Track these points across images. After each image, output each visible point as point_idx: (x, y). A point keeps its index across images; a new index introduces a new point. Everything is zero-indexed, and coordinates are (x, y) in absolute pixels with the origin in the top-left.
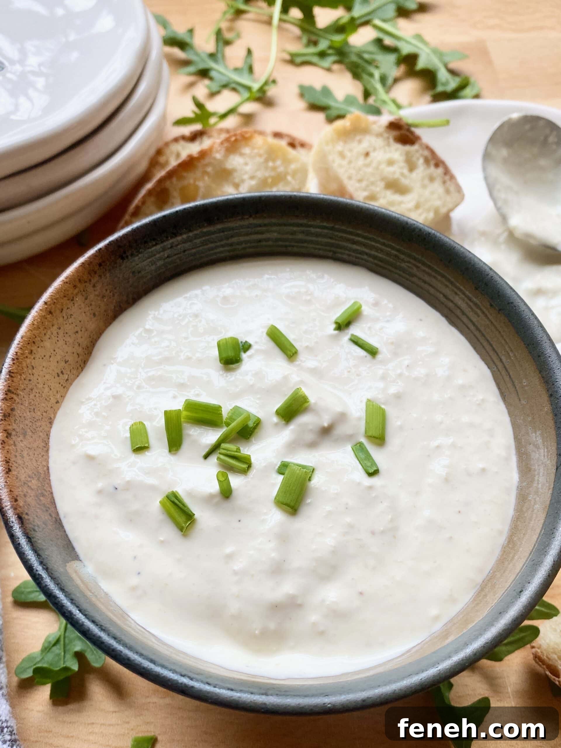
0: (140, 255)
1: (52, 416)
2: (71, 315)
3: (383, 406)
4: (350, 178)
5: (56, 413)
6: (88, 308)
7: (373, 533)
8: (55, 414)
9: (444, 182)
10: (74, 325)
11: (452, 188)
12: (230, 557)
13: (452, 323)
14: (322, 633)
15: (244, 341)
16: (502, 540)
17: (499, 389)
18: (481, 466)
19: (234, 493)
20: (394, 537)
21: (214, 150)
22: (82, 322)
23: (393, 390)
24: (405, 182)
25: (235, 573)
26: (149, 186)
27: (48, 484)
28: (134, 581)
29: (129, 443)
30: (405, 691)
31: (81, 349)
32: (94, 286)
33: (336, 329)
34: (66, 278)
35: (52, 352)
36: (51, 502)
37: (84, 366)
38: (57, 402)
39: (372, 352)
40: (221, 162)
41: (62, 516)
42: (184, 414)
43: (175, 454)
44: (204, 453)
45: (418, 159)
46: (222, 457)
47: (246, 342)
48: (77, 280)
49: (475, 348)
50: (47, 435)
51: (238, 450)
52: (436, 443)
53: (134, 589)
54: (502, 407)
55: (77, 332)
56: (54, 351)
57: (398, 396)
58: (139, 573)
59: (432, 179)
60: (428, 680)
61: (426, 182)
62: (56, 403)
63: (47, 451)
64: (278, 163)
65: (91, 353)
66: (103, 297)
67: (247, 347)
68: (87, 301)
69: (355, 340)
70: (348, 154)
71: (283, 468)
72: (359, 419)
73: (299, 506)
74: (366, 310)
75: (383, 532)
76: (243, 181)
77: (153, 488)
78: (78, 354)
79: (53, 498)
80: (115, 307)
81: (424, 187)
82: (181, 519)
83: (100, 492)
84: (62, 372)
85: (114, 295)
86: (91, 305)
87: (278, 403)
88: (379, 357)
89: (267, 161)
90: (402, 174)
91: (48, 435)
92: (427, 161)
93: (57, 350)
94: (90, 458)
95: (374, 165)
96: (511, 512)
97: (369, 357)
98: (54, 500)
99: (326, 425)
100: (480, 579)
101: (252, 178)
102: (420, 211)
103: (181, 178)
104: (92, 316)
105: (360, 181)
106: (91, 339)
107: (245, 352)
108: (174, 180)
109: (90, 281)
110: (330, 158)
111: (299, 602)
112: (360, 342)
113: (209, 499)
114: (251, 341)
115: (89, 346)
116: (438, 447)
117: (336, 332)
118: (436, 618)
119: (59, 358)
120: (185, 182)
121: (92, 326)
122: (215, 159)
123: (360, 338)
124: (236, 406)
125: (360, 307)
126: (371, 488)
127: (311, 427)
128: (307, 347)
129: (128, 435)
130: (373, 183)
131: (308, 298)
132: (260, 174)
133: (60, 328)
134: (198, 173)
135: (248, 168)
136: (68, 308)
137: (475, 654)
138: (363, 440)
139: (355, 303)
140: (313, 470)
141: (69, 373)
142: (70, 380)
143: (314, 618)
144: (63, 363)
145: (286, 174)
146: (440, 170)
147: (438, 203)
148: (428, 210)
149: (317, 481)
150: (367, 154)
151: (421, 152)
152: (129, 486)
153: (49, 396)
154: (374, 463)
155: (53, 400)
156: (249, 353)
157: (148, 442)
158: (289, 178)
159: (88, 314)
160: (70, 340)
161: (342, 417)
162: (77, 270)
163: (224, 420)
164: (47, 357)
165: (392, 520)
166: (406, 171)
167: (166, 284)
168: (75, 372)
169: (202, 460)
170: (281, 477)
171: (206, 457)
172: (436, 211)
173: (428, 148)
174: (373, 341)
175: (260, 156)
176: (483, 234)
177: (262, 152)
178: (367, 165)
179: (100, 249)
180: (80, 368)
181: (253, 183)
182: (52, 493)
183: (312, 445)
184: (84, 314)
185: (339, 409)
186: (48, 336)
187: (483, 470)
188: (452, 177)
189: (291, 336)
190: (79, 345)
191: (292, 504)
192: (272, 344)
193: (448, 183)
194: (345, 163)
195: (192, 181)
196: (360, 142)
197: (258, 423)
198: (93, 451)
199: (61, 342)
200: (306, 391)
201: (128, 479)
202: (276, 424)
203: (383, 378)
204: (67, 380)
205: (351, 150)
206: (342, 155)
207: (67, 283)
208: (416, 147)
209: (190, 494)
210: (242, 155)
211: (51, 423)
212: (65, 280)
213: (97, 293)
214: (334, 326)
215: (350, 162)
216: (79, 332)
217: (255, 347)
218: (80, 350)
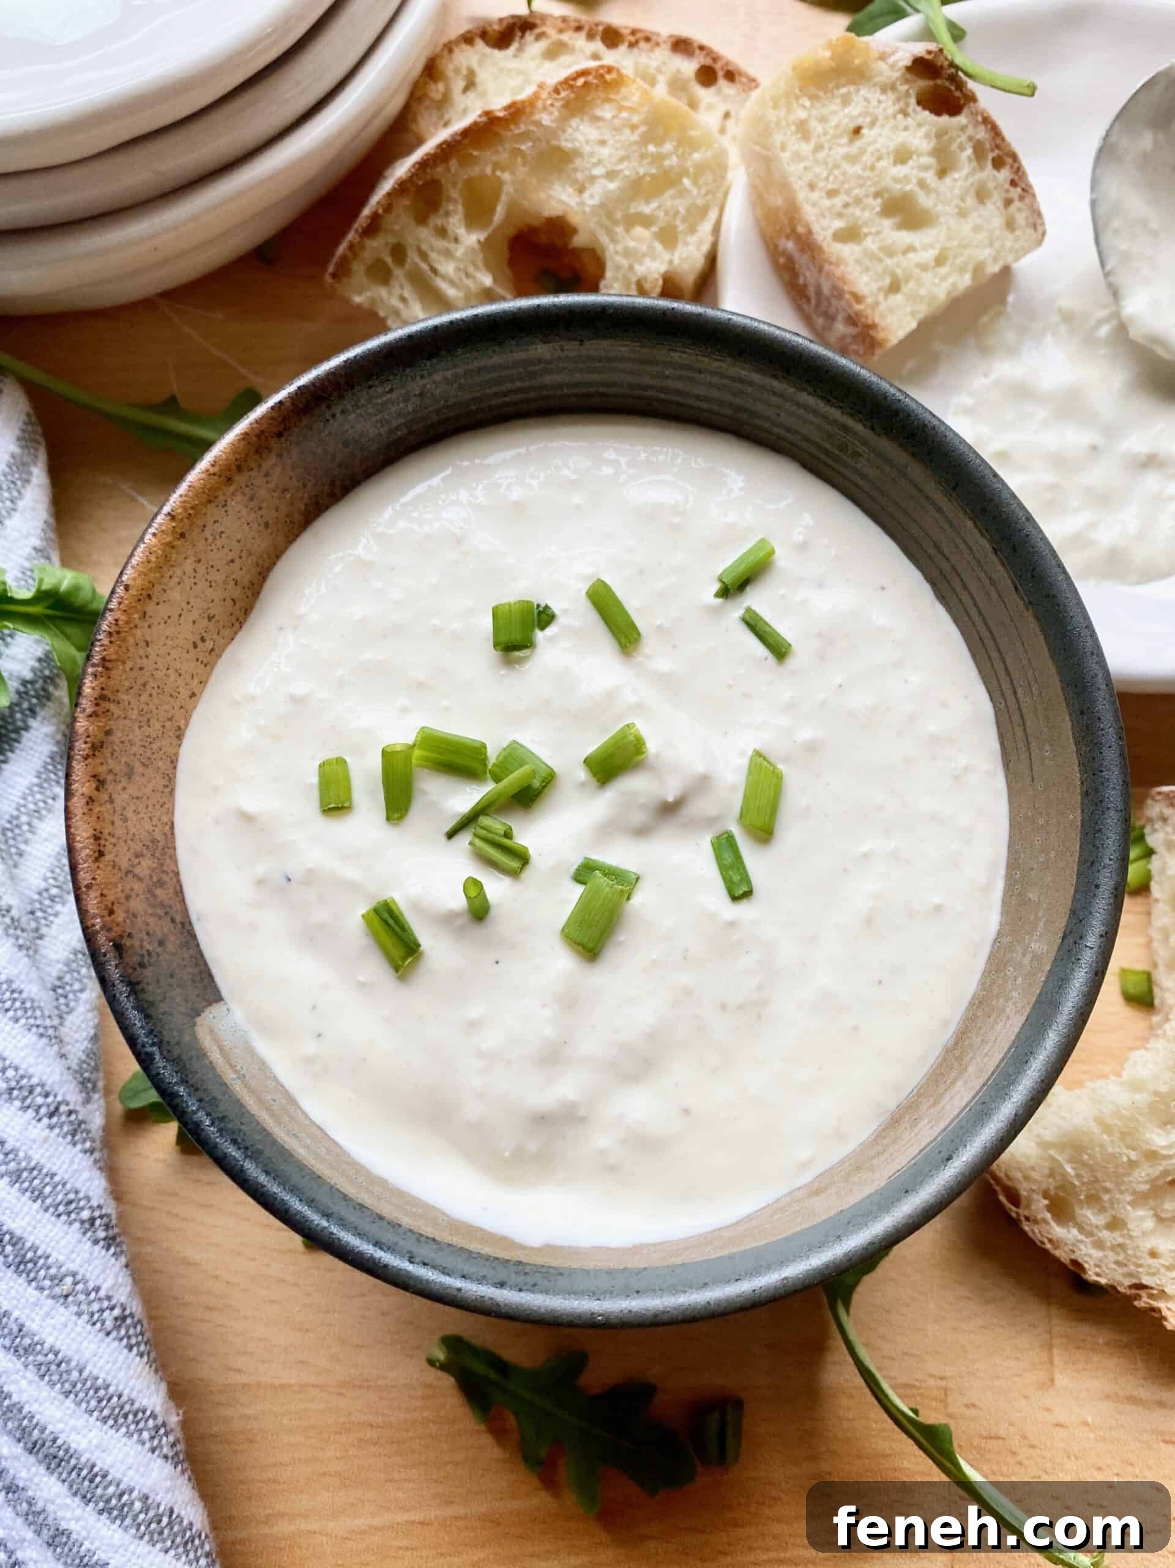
0: (358, 412)
1: (182, 723)
2: (222, 532)
3: (780, 766)
4: (812, 187)
5: (190, 716)
6: (253, 515)
7: (723, 1007)
8: (187, 719)
9: (1008, 202)
10: (226, 550)
11: (1021, 218)
12: (474, 1025)
13: (941, 596)
14: (612, 1168)
15: (543, 605)
16: (946, 1036)
17: (1002, 744)
18: (936, 900)
19: (493, 912)
20: (759, 1017)
21: (540, 104)
22: (243, 542)
23: (806, 734)
24: (925, 201)
25: (480, 1055)
26: (402, 169)
27: (171, 857)
28: (311, 1048)
29: (315, 794)
30: (725, 1308)
31: (239, 588)
32: (267, 475)
33: (717, 595)
34: (213, 466)
35: (184, 604)
36: (176, 893)
37: (245, 620)
38: (193, 695)
39: (779, 650)
40: (553, 133)
41: (193, 918)
42: (417, 752)
43: (396, 825)
44: (448, 826)
45: (962, 148)
46: (478, 842)
47: (547, 607)
48: (234, 467)
49: (974, 655)
50: (172, 762)
51: (508, 835)
52: (864, 848)
53: (309, 1061)
54: (1000, 782)
55: (232, 561)
56: (188, 603)
57: (812, 748)
58: (320, 1035)
59: (982, 195)
60: (764, 1294)
61: (970, 201)
62: (191, 697)
63: (172, 793)
64: (668, 147)
65: (258, 593)
66: (285, 490)
67: (544, 617)
68: (252, 504)
69: (752, 623)
70: (817, 127)
71: (584, 873)
72: (733, 788)
73: (603, 946)
74: (783, 558)
75: (740, 1007)
76: (592, 179)
77: (353, 887)
78: (233, 600)
79: (179, 881)
80: (306, 505)
81: (962, 214)
82: (397, 952)
83: (260, 882)
84: (203, 640)
85: (305, 486)
86: (260, 508)
87: (592, 745)
88: (792, 662)
89: (645, 140)
90: (922, 184)
91: (174, 763)
92: (979, 151)
93: (192, 601)
94: (247, 818)
95: (867, 159)
96: (971, 986)
97: (772, 659)
98: (181, 886)
99: (670, 799)
100: (892, 1102)
101: (611, 175)
102: (944, 270)
103: (467, 161)
104: (262, 528)
105: (831, 194)
106: (259, 569)
107: (542, 629)
108: (453, 163)
109: (260, 466)
110: (778, 138)
111: (582, 1113)
112: (760, 626)
113: (447, 920)
114: (556, 607)
115: (255, 581)
116: (865, 856)
117: (720, 600)
118: (805, 1165)
119: (195, 614)
120: (475, 171)
121: (261, 544)
122: (538, 124)
123: (762, 619)
124: (515, 742)
125: (773, 552)
126: (732, 924)
127: (642, 800)
128: (660, 628)
129: (315, 780)
130: (858, 201)
131: (676, 520)
132: (628, 169)
133: (199, 561)
134: (502, 155)
135: (605, 152)
136: (215, 522)
137: (850, 1260)
138: (735, 830)
139: (762, 541)
140: (638, 879)
141: (215, 636)
142: (217, 650)
143: (602, 1141)
144: (205, 622)
145: (683, 172)
146: (1004, 174)
147: (985, 253)
148: (962, 270)
149: (639, 900)
150: (857, 131)
151: (970, 131)
152: (310, 877)
153: (177, 687)
154: (746, 878)
155: (185, 693)
156: (550, 631)
157: (350, 799)
158: (686, 182)
159: (255, 526)
160: (219, 577)
161: (702, 783)
162: (234, 447)
163: (490, 766)
164: (175, 617)
165: (759, 988)
166: (930, 176)
167: (406, 459)
168: (226, 632)
169: (444, 839)
170: (579, 890)
171: (451, 835)
172: (978, 269)
173: (987, 121)
174: (784, 628)
175: (633, 127)
176: (1068, 317)
177: (636, 119)
178: (852, 159)
179: (281, 402)
180: (237, 625)
181: (612, 186)
182: (177, 874)
183: (642, 832)
184: (246, 527)
185: (700, 768)
186: (175, 580)
187: (938, 908)
188: (1027, 191)
189: (633, 602)
190: (236, 584)
191: (590, 945)
192: (593, 616)
193: (1017, 204)
194: (806, 148)
195: (488, 170)
196: (846, 101)
197: (550, 779)
198: (251, 806)
199: (202, 585)
200: (643, 728)
201: (311, 865)
202: (583, 785)
203: (791, 706)
204: (212, 650)
205: (823, 120)
206: (803, 130)
207: (214, 474)
208: (962, 119)
209: (416, 907)
210: (596, 119)
211: (180, 737)
212: (212, 470)
213: (272, 485)
214: (716, 587)
215: (819, 148)
216: (237, 560)
217: (562, 620)
218: (237, 592)
